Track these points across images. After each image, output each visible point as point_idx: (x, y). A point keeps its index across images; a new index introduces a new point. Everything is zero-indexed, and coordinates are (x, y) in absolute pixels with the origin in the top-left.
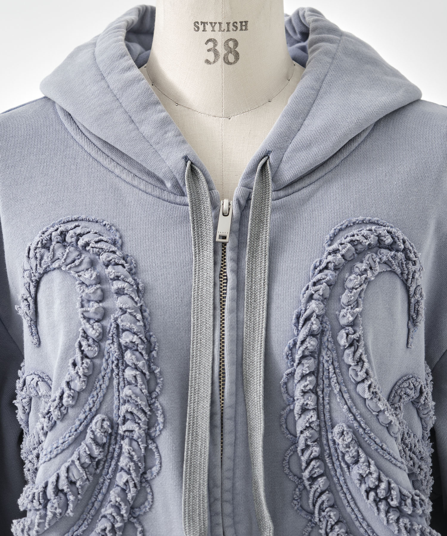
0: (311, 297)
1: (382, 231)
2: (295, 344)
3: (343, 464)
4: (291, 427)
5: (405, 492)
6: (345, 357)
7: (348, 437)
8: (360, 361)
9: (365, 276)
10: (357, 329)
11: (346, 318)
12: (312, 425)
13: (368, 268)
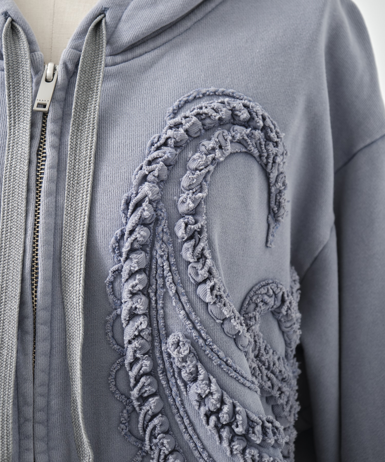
0: (144, 179)
1: (238, 104)
2: (123, 235)
3: (179, 382)
4: (118, 336)
5: (254, 417)
6: (183, 252)
7: (185, 348)
8: (201, 257)
9: (212, 155)
10: (199, 218)
11: (185, 205)
12: (141, 334)
13: (217, 147)
